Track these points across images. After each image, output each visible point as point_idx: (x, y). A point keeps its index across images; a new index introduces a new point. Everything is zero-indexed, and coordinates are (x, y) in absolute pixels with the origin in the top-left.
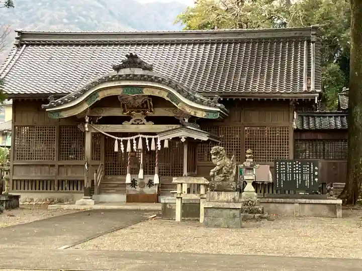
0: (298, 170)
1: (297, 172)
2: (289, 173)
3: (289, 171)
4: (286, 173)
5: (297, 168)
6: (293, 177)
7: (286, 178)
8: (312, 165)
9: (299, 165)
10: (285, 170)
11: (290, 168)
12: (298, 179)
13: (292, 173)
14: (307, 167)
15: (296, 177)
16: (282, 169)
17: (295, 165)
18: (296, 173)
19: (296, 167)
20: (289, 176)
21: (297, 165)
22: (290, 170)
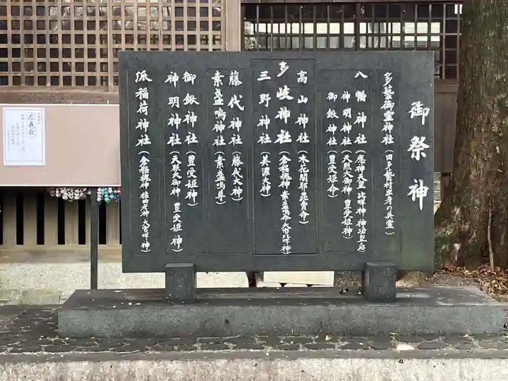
0: (294, 129)
1: (284, 137)
2: (228, 151)
3: (228, 133)
4: (205, 153)
5: (284, 114)
7: (206, 187)
8: (388, 93)
9: (297, 90)
10: (197, 129)
11: (232, 113)
12: (294, 188)
13: (251, 152)
14: (356, 106)
15: (275, 176)
16: (175, 121)
17: (271, 88)
18: (275, 150)
19: (277, 104)
20: (228, 169)
21: (283, 93)
22: (237, 124)
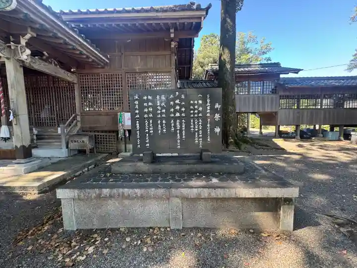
0: (181, 112)
1: (178, 114)
2: (161, 119)
3: (161, 113)
4: (155, 119)
5: (178, 107)
6: (168, 125)
7: (156, 130)
8: (208, 101)
9: (181, 100)
10: (152, 112)
11: (163, 108)
12: (181, 130)
13: (168, 119)
14: (199, 105)
15: (175, 126)
16: (146, 110)
17: (174, 100)
18: (175, 119)
19: (175, 104)
20: (162, 124)
21: (177, 101)
22: (164, 111)
